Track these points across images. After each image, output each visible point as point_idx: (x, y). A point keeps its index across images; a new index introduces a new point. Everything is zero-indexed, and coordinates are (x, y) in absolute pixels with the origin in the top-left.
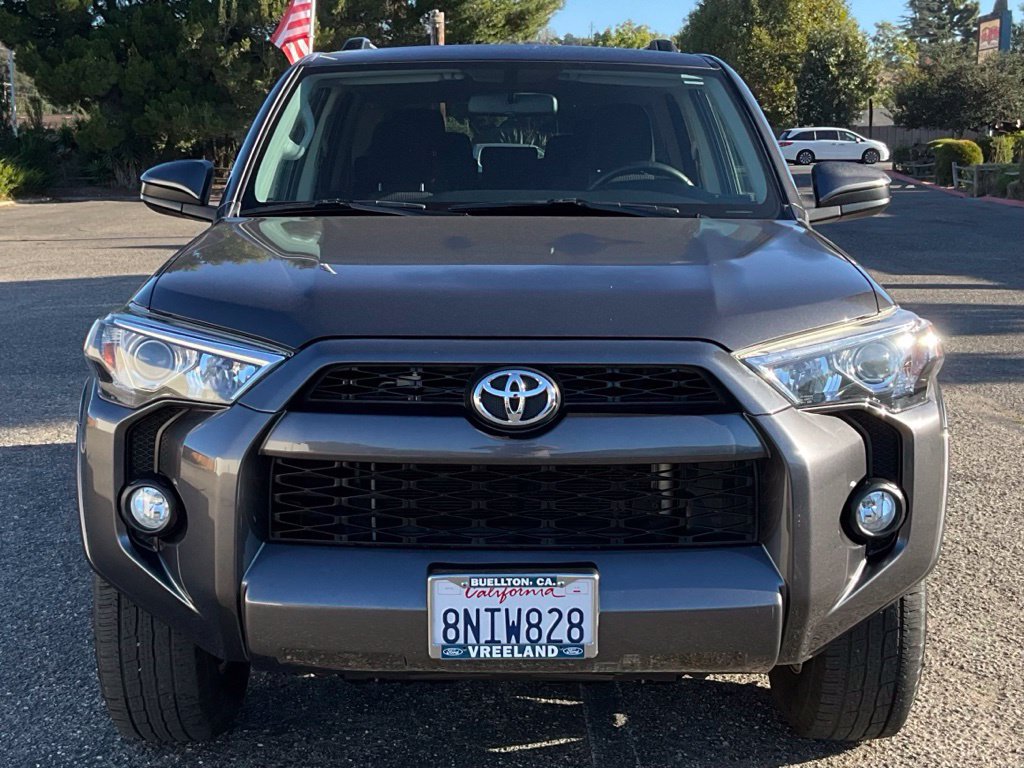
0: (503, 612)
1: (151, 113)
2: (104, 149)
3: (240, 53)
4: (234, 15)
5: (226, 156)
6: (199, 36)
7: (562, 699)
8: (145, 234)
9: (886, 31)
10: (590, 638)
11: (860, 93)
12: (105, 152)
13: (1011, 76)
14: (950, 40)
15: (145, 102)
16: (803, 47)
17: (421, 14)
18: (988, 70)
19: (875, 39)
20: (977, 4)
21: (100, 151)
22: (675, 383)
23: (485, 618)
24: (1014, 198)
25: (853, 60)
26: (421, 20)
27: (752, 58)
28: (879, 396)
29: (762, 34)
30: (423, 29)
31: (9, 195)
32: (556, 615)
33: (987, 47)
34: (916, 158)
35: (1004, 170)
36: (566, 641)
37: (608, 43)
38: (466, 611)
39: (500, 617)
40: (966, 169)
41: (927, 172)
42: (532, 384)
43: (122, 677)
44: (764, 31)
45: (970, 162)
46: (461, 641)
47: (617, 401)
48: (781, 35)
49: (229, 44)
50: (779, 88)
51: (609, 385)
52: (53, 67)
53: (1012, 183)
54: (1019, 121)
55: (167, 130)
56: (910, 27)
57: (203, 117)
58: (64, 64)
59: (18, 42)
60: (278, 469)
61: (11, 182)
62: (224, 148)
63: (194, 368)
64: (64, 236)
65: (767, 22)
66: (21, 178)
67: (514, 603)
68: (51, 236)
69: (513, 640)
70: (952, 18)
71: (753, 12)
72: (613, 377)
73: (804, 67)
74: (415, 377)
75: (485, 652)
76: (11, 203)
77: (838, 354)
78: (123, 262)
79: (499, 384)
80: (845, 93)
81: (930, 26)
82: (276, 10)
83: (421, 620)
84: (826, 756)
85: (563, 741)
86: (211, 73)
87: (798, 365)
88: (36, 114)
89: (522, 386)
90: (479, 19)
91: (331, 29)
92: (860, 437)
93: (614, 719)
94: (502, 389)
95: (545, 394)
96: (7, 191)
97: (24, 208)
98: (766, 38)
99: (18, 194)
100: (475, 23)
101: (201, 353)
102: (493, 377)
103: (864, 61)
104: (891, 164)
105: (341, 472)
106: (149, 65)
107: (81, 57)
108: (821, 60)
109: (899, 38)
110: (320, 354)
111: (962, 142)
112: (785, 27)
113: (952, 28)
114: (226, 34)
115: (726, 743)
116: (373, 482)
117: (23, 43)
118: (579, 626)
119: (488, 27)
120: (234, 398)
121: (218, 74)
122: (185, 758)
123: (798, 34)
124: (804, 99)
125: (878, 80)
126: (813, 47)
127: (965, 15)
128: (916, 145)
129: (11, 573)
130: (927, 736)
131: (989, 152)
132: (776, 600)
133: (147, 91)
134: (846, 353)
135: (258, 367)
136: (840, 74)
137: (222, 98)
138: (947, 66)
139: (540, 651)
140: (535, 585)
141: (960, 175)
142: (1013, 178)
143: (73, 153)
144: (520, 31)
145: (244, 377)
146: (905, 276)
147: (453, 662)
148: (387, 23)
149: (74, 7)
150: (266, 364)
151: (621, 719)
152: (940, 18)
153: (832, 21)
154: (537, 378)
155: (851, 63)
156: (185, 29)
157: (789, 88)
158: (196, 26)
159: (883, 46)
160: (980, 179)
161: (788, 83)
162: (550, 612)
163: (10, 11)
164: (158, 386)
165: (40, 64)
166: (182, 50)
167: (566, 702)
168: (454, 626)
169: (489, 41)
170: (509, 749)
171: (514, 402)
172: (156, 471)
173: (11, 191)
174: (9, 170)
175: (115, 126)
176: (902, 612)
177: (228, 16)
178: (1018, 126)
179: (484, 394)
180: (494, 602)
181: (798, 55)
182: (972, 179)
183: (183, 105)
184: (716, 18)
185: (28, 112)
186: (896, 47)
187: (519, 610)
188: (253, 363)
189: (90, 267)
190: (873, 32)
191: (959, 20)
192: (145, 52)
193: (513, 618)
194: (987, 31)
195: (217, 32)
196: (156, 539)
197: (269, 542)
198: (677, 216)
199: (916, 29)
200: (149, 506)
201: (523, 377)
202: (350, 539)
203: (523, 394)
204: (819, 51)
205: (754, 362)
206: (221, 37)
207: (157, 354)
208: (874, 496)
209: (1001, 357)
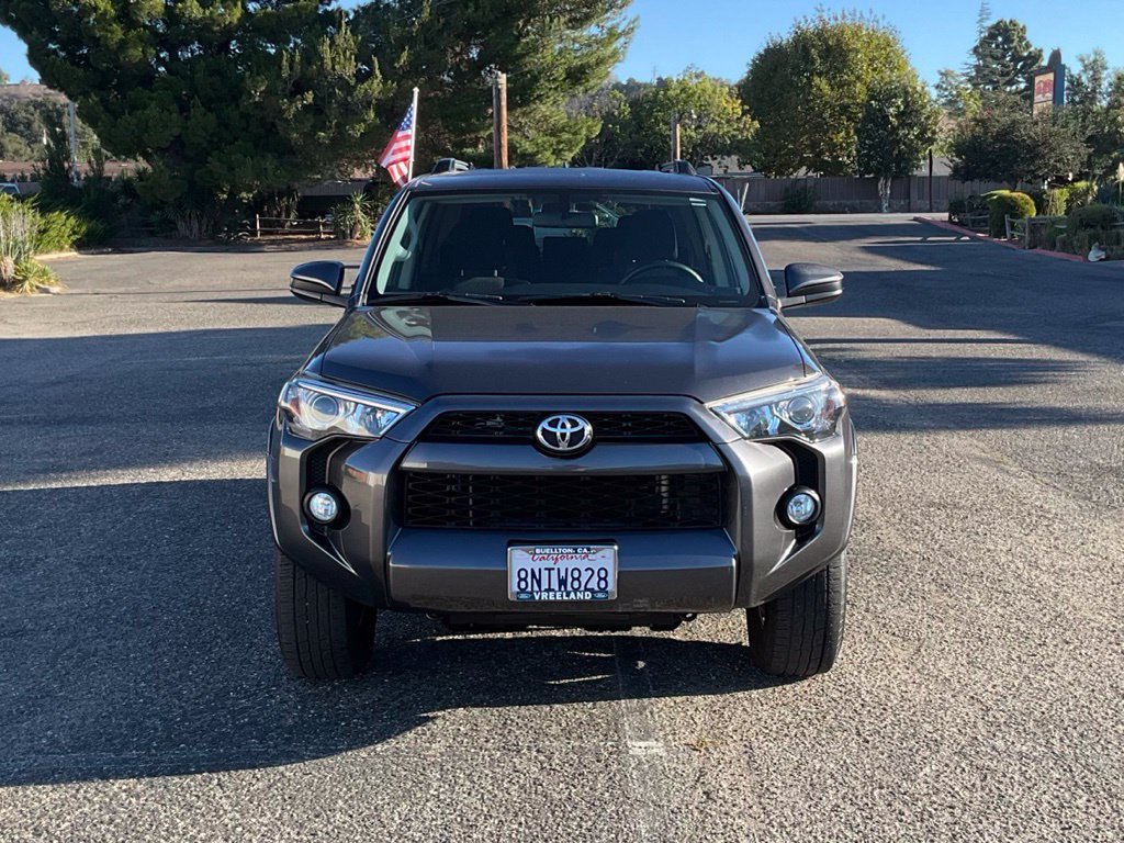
0: (556, 571)
1: (214, 163)
2: (165, 200)
3: (303, 106)
4: (298, 68)
5: (287, 206)
6: (263, 88)
7: (600, 653)
8: (213, 286)
9: (949, 79)
10: (612, 587)
11: (920, 143)
12: (166, 203)
13: (1062, 130)
14: (1014, 87)
15: (208, 154)
16: (863, 97)
17: (483, 67)
18: (1040, 124)
19: (937, 87)
20: (1041, 51)
21: (162, 202)
22: (667, 424)
23: (545, 574)
24: (1063, 251)
25: (913, 111)
26: (483, 73)
27: (813, 109)
28: (805, 432)
29: (822, 83)
30: (484, 81)
31: (71, 246)
32: (590, 572)
33: (1043, 100)
34: (972, 210)
35: (1054, 223)
36: (597, 589)
37: (669, 93)
38: (532, 570)
39: (554, 574)
40: (1019, 221)
41: (982, 224)
42: (575, 424)
43: (296, 627)
44: (824, 82)
45: (1023, 214)
46: (529, 589)
47: (629, 435)
48: (841, 85)
49: (292, 96)
50: (840, 138)
51: (625, 425)
52: (116, 119)
53: (1061, 236)
54: (1071, 175)
55: (228, 181)
56: (974, 74)
57: (266, 169)
58: (127, 115)
59: (80, 94)
60: (411, 480)
61: (74, 233)
62: (285, 199)
63: (352, 414)
64: (133, 289)
65: (827, 73)
66: (84, 228)
67: (563, 565)
68: (122, 290)
69: (563, 589)
70: (1016, 65)
71: (813, 63)
72: (627, 420)
73: (864, 118)
74: (498, 419)
75: (544, 596)
76: (74, 254)
77: (777, 404)
78: (198, 317)
79: (554, 424)
80: (904, 144)
81: (994, 73)
82: (339, 63)
83: (504, 576)
84: (782, 684)
85: (599, 677)
86: (274, 125)
87: (751, 411)
88: (97, 165)
89: (568, 425)
90: (540, 73)
91: (393, 83)
92: (790, 460)
93: (637, 665)
94: (556, 427)
95: (583, 430)
96: (70, 242)
97: (87, 259)
98: (826, 88)
99: (80, 246)
100: (536, 77)
101: (357, 404)
102: (550, 419)
103: (923, 111)
104: (947, 215)
105: (452, 481)
106: (212, 117)
107: (144, 109)
108: (881, 110)
109: (962, 86)
110: (438, 404)
111: (1014, 194)
112: (846, 77)
113: (1016, 75)
114: (289, 86)
115: (714, 678)
116: (471, 488)
117: (86, 95)
118: (605, 579)
119: (549, 81)
120: (382, 433)
121: (280, 126)
122: (334, 688)
123: (858, 85)
124: (864, 149)
125: (937, 130)
126: (872, 97)
127: (1029, 62)
128: (970, 197)
129: (174, 576)
130: (856, 673)
131: (1041, 205)
132: (731, 562)
133: (210, 142)
134: (782, 404)
135: (398, 413)
136: (899, 125)
137: (285, 150)
138: (1002, 118)
139: (580, 596)
140: (577, 552)
141: (1013, 227)
142: (1061, 231)
143: (135, 204)
144: (581, 84)
145: (385, 422)
146: (938, 331)
147: (524, 603)
148: (448, 76)
149: (137, 60)
150: (403, 412)
151: (641, 664)
152: (1003, 65)
153: (892, 71)
154: (578, 420)
155: (910, 113)
156: (248, 82)
157: (850, 138)
158: (259, 79)
159: (946, 93)
160: (1032, 231)
161: (848, 133)
162: (586, 570)
163: (73, 63)
164: (327, 426)
165: (103, 116)
166: (245, 102)
167: (603, 655)
168: (525, 579)
169: (550, 94)
170: (562, 682)
171: (563, 435)
172: (327, 482)
173: (74, 242)
174: (72, 221)
175: (176, 177)
176: (828, 579)
177: (291, 68)
178: (1070, 179)
179: (544, 430)
180: (550, 564)
181: (858, 104)
182: (1024, 231)
183: (245, 157)
184: (776, 67)
185: (89, 162)
186: (959, 95)
187: (567, 569)
188: (393, 411)
189: (167, 320)
190: (937, 79)
191: (1022, 67)
192: (208, 105)
193: (563, 574)
194: (1042, 84)
195: (280, 86)
196: (326, 527)
197: (404, 527)
198: (684, 305)
199: (981, 76)
200: (322, 506)
201: (570, 420)
202: (457, 524)
203: (569, 430)
204: (879, 101)
205: (718, 410)
206: (283, 90)
207: (327, 405)
208: (802, 497)
209: (1003, 406)
